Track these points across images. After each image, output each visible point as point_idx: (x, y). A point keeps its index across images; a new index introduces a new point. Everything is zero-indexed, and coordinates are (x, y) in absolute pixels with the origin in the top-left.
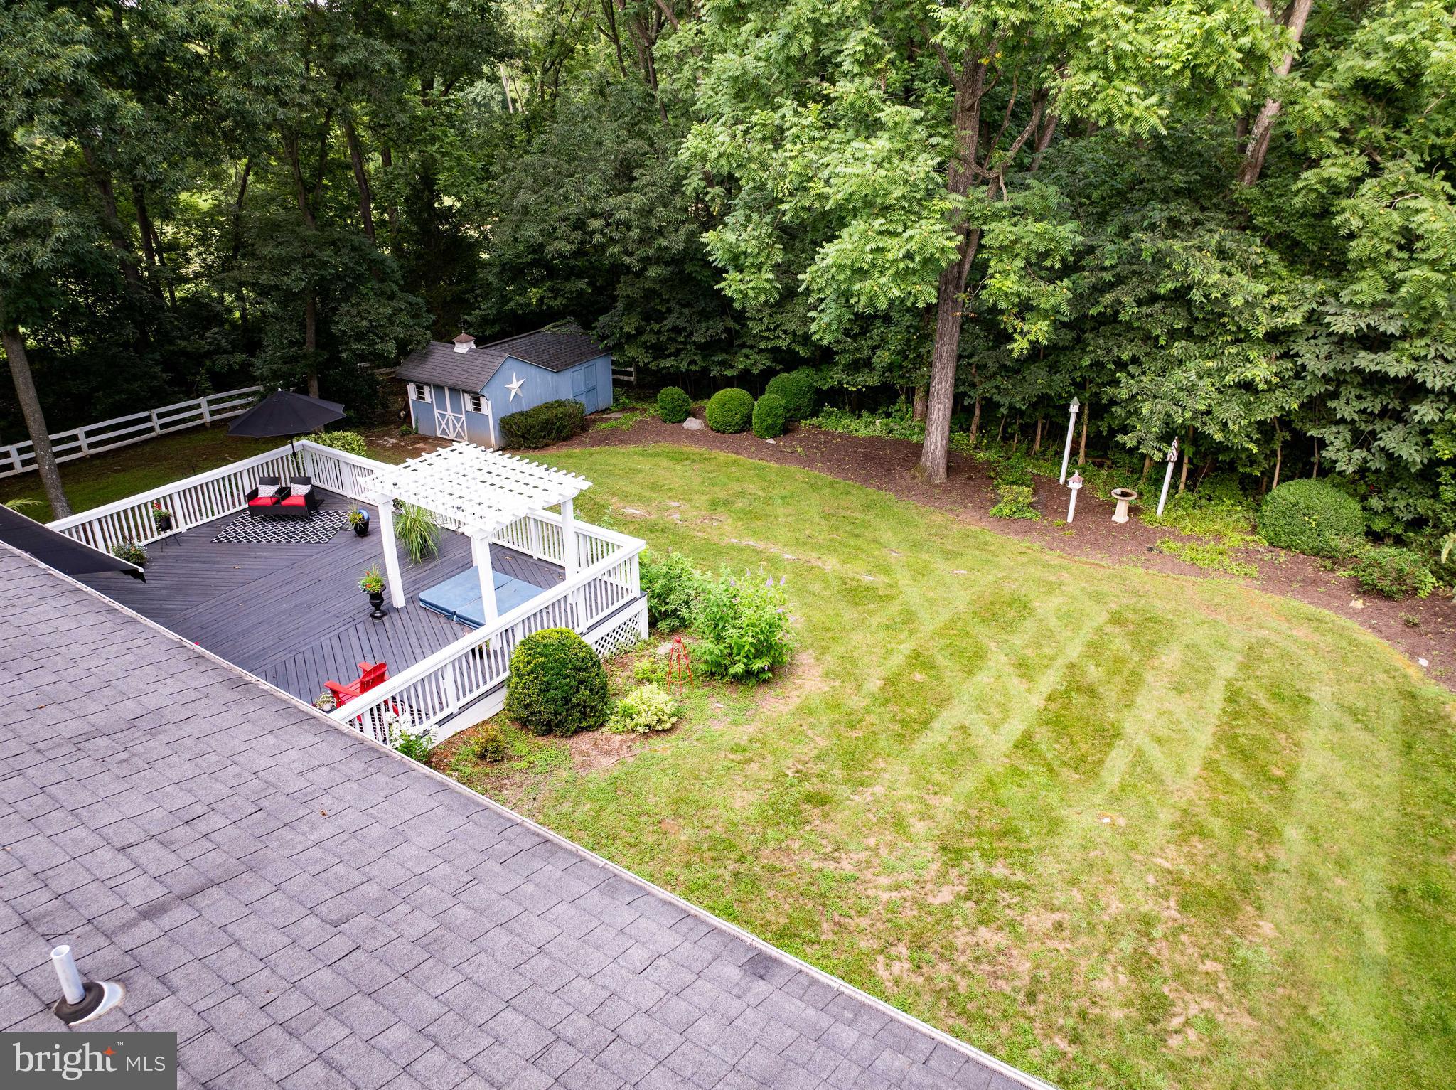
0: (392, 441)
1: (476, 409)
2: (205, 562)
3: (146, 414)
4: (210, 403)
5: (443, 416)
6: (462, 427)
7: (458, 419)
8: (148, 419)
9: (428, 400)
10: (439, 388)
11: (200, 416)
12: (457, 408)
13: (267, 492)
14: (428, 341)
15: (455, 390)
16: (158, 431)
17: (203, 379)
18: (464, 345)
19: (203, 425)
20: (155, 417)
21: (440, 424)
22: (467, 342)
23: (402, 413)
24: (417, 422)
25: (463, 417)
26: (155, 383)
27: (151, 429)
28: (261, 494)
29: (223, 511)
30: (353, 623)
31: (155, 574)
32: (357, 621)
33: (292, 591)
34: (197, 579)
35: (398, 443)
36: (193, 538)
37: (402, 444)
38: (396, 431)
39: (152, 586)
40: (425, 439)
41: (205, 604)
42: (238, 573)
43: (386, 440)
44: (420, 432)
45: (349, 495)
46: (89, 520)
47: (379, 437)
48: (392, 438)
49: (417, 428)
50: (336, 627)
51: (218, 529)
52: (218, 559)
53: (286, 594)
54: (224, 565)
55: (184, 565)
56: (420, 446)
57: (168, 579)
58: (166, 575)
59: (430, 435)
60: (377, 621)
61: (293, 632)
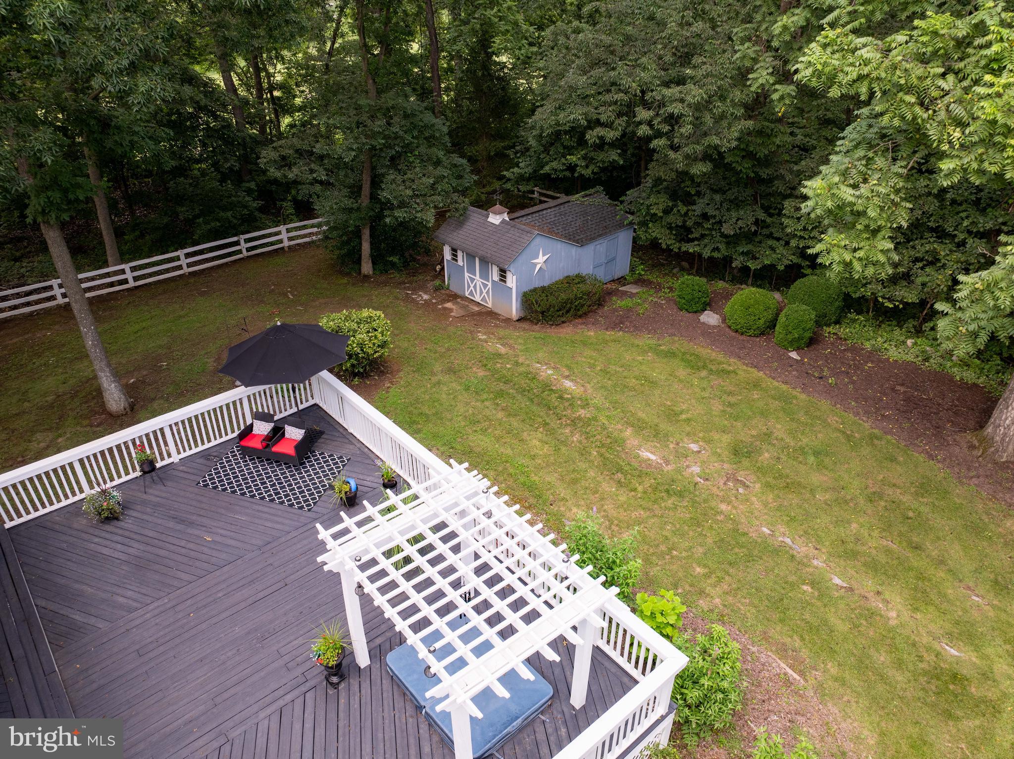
0: (426, 297)
1: (501, 280)
2: (182, 521)
3: (235, 239)
4: (288, 231)
5: (472, 280)
6: (488, 292)
7: (485, 286)
8: (237, 243)
9: (460, 263)
10: (471, 257)
11: (281, 241)
12: (485, 275)
13: (262, 428)
14: (465, 209)
15: (485, 262)
16: (245, 253)
17: (288, 207)
18: (498, 217)
19: (283, 248)
20: (242, 242)
21: (469, 287)
22: (500, 213)
23: (438, 268)
24: (449, 279)
25: (490, 285)
27: (240, 252)
28: (256, 431)
29: (221, 436)
30: (303, 689)
31: (127, 533)
32: (308, 685)
33: (250, 601)
34: (162, 553)
35: (430, 300)
36: (182, 475)
37: (434, 301)
38: (430, 285)
39: (116, 555)
40: (454, 297)
41: (156, 604)
42: (206, 550)
43: (420, 296)
44: (451, 288)
45: (351, 430)
46: (71, 465)
47: (415, 290)
48: (426, 293)
49: (449, 284)
50: (281, 692)
51: (208, 463)
52: (194, 518)
53: (243, 605)
54: (196, 532)
55: (160, 521)
56: (449, 305)
57: (136, 545)
58: (135, 537)
59: (459, 293)
60: (331, 692)
61: (232, 691)
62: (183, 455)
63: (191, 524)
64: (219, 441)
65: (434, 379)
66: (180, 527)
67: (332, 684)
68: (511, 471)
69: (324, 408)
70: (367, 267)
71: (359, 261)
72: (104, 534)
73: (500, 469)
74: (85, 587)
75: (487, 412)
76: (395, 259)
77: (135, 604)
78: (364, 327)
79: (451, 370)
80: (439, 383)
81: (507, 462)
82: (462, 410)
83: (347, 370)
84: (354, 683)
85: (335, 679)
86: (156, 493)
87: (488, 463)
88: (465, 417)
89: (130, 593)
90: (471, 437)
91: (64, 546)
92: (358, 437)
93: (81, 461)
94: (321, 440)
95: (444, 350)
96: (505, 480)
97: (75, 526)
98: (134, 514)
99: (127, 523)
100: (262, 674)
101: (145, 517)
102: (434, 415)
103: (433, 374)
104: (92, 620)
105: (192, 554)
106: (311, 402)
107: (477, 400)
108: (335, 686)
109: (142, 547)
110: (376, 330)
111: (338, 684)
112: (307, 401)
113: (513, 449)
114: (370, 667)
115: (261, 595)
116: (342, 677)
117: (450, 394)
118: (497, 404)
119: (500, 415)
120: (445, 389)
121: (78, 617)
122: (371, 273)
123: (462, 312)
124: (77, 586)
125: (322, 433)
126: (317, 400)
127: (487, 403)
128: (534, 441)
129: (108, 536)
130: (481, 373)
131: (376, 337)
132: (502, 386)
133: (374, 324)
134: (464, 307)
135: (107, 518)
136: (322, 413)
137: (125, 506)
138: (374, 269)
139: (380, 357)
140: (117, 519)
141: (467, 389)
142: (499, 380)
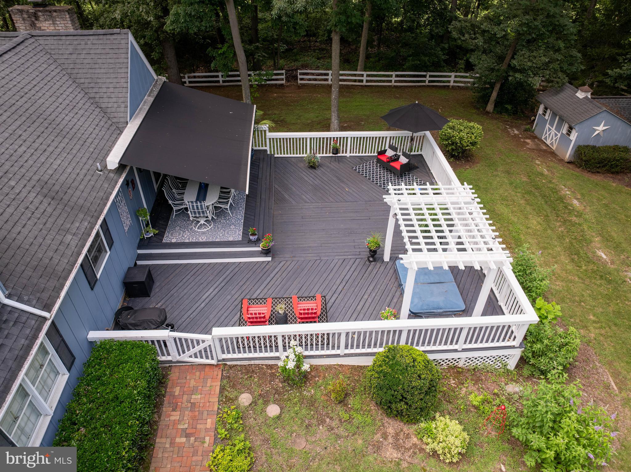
0: (516, 132)
1: (567, 134)
3: (424, 73)
4: (456, 77)
5: (550, 130)
6: (556, 140)
7: (556, 135)
8: (425, 76)
9: (546, 117)
10: (554, 114)
11: (449, 82)
12: (558, 129)
14: (563, 84)
15: (562, 120)
16: (427, 83)
17: (462, 64)
18: (583, 94)
19: (449, 86)
20: (428, 76)
21: (546, 133)
22: (586, 91)
23: (532, 118)
24: (536, 126)
25: (559, 135)
26: (436, 60)
27: (424, 81)
29: (371, 153)
30: (357, 257)
31: (316, 175)
32: (359, 256)
33: (352, 218)
34: (326, 187)
35: (518, 135)
36: (348, 162)
37: (520, 136)
38: (523, 127)
39: (309, 181)
40: (534, 137)
41: (316, 204)
42: (344, 193)
43: (514, 131)
44: (535, 132)
45: (432, 171)
46: (306, 138)
47: (512, 127)
48: (518, 130)
49: (534, 129)
50: (348, 254)
51: (361, 162)
52: (345, 180)
53: (349, 218)
54: (343, 185)
55: (331, 176)
56: (528, 141)
57: (318, 181)
58: (319, 178)
59: (539, 136)
60: (367, 263)
61: (330, 245)
62: (352, 155)
63: (343, 182)
64: (370, 154)
65: (495, 173)
66: (337, 181)
67: (369, 260)
68: (511, 228)
69: (425, 157)
70: (490, 107)
71: (486, 103)
72: (308, 172)
73: (505, 225)
74: (293, 188)
75: (516, 198)
76: (509, 107)
77: (308, 201)
78: (467, 131)
79: (508, 172)
80: (497, 176)
81: (511, 224)
82: (501, 192)
83: (448, 151)
84: (378, 265)
85: (371, 259)
86: (334, 165)
87: (500, 220)
88: (501, 196)
89: (308, 196)
90: (497, 206)
91: (292, 171)
92: (434, 175)
93: (311, 139)
94: (416, 171)
95: (509, 161)
96: (504, 231)
97: (299, 165)
98: (322, 169)
99: (318, 172)
100: (344, 244)
101: (326, 172)
102: (484, 188)
103: (496, 170)
104: (291, 200)
105: (338, 193)
106: (419, 153)
107: (513, 191)
108: (370, 262)
109: (320, 182)
110: (473, 134)
111: (372, 261)
112: (418, 151)
113: (518, 219)
114: (388, 262)
115: (358, 218)
116: (374, 260)
117: (499, 183)
118: (524, 197)
119: (522, 202)
120: (499, 179)
121: (287, 196)
122: (491, 111)
123: (534, 147)
124: (291, 186)
125: (417, 168)
126: (422, 153)
127: (518, 194)
128: (534, 221)
129: (309, 173)
130: (525, 179)
131: (471, 138)
132: (533, 189)
133: (473, 131)
134: (537, 145)
135: (311, 166)
136: (422, 159)
137: (320, 166)
138: (494, 110)
139: (470, 150)
140: (315, 168)
141: (511, 184)
142: (533, 186)
